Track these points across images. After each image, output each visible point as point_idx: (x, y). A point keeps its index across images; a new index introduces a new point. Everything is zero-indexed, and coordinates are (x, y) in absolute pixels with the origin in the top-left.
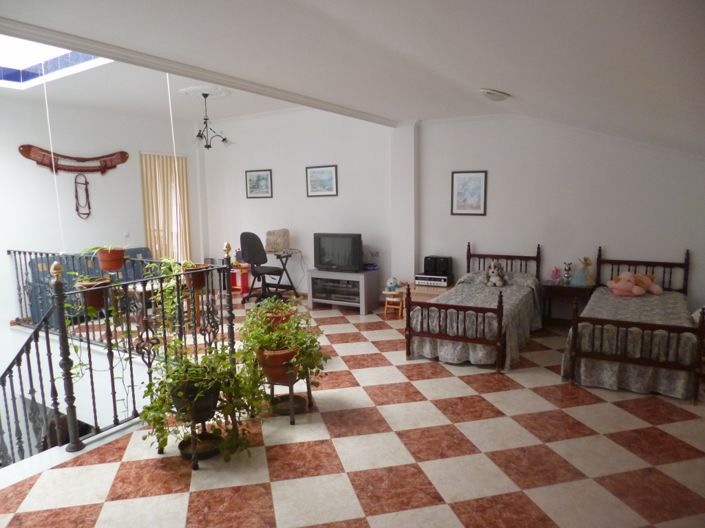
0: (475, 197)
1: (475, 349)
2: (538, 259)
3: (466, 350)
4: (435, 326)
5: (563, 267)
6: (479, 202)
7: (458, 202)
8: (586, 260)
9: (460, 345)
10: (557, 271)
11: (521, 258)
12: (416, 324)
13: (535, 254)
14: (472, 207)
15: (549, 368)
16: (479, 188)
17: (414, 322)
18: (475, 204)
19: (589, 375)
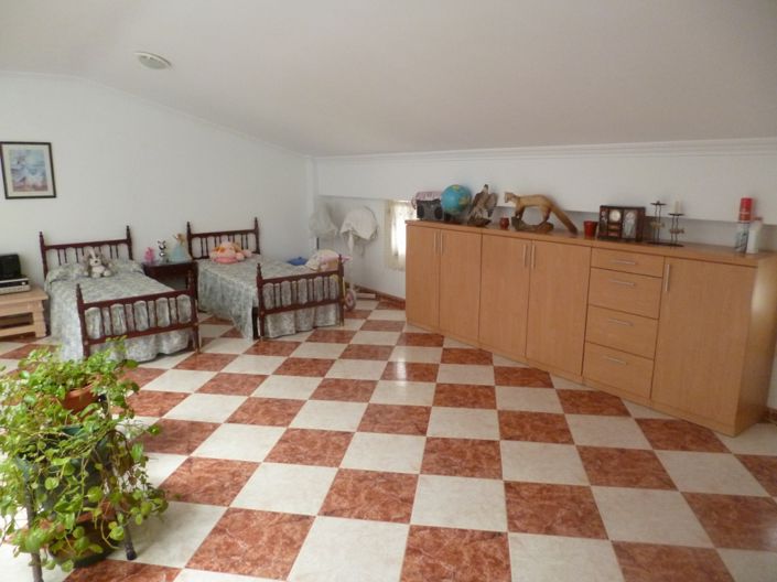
0: (38, 175)
1: (169, 338)
2: (128, 241)
3: (158, 343)
4: (120, 325)
5: (156, 247)
6: (45, 180)
7: (13, 181)
8: (180, 236)
9: (152, 338)
10: (150, 252)
11: (111, 243)
12: (94, 330)
13: (124, 237)
14: (35, 188)
15: (224, 336)
16: (42, 164)
17: (90, 328)
18: (40, 184)
19: (275, 328)
